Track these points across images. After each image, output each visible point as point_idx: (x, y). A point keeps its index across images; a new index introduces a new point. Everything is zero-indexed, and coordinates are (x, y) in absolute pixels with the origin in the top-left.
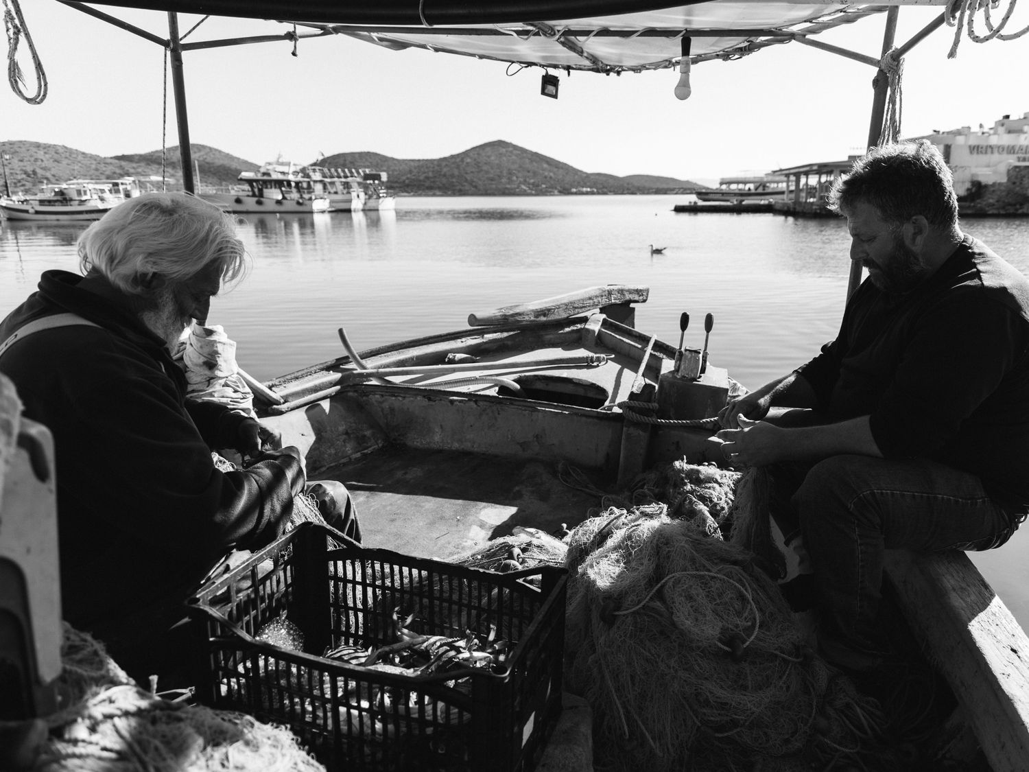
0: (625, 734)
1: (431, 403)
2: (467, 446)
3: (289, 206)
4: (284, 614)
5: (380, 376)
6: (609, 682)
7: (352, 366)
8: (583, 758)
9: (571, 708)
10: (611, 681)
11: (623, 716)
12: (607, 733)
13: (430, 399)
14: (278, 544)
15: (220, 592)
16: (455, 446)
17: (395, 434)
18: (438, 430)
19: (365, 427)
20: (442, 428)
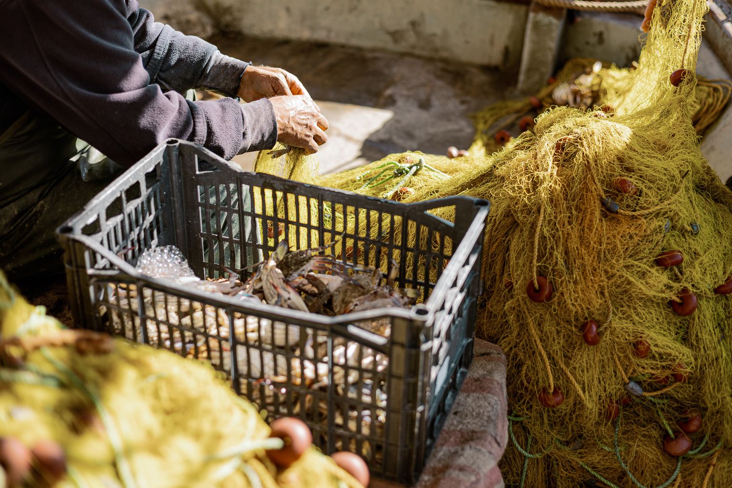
0: (550, 386)
2: (320, 35)
4: (154, 243)
6: (533, 331)
8: (499, 407)
9: (483, 355)
10: (535, 330)
11: (549, 367)
12: (525, 382)
14: (144, 166)
15: (90, 220)
16: (305, 34)
17: (227, 18)
18: (283, 13)
19: (189, 8)
20: (288, 10)
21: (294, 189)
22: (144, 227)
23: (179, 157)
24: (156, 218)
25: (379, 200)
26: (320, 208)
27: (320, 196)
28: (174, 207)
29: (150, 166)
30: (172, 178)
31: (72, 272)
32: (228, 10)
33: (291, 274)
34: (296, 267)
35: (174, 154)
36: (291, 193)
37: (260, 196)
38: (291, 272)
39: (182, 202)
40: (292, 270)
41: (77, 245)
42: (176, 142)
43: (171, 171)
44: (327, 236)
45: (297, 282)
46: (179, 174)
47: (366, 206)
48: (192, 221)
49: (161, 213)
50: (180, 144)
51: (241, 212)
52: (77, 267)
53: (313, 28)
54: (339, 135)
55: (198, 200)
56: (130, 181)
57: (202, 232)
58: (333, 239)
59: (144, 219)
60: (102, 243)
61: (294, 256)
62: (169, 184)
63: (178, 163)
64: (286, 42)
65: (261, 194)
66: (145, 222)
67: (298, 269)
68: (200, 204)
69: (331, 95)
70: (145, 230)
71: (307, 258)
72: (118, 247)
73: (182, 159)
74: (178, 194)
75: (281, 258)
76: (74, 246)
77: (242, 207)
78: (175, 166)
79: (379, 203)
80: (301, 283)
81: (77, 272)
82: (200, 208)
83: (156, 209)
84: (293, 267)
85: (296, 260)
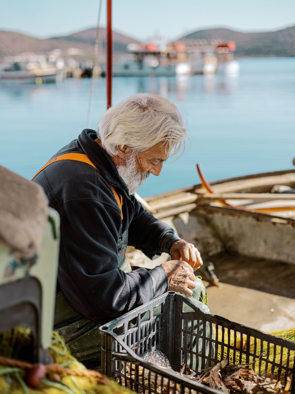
1: (259, 223)
2: (283, 258)
3: (162, 70)
4: (154, 348)
5: (223, 200)
7: (203, 191)
13: (258, 220)
14: (153, 303)
15: (119, 326)
16: (274, 256)
17: (230, 243)
18: (262, 243)
19: (209, 236)
20: (265, 242)
21: (234, 327)
22: (149, 337)
23: (174, 302)
24: (157, 334)
25: (282, 339)
26: (248, 340)
27: (248, 333)
28: (169, 330)
29: (157, 304)
30: (169, 313)
31: (104, 352)
32: (231, 239)
33: (226, 377)
34: (230, 373)
35: (172, 299)
36: (232, 329)
37: (215, 329)
38: (226, 376)
39: (173, 327)
40: (227, 374)
41: (109, 337)
42: (174, 293)
43: (169, 309)
44: (251, 358)
45: (230, 383)
46: (173, 311)
47: (274, 342)
48: (177, 340)
49: (160, 331)
50: (176, 294)
51: (204, 337)
52: (107, 349)
53: (279, 254)
54: (286, 315)
55: (182, 327)
56: (145, 310)
57: (182, 347)
58: (254, 360)
59: (149, 333)
60: (124, 340)
61: (230, 367)
62: (167, 316)
63: (173, 305)
64: (262, 260)
65: (216, 328)
66: (150, 335)
67: (231, 374)
68: (183, 330)
69: (284, 292)
70: (149, 339)
71: (237, 369)
72: (133, 345)
73: (176, 303)
74: (171, 323)
75: (223, 367)
76: (107, 337)
77: (205, 335)
78: (171, 307)
79: (282, 341)
80: (232, 384)
81: (107, 352)
82: (182, 332)
83: (157, 329)
84: (228, 373)
85: (231, 369)
